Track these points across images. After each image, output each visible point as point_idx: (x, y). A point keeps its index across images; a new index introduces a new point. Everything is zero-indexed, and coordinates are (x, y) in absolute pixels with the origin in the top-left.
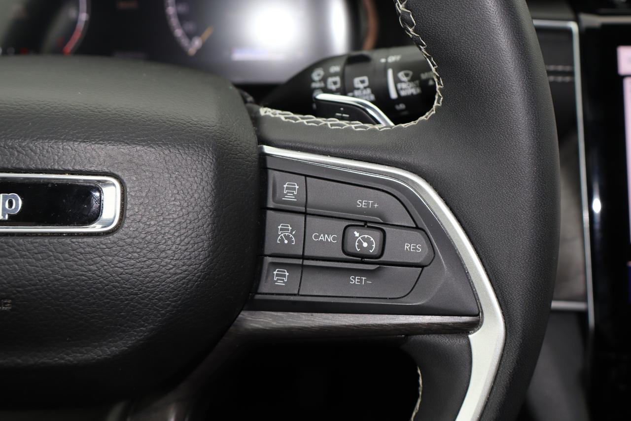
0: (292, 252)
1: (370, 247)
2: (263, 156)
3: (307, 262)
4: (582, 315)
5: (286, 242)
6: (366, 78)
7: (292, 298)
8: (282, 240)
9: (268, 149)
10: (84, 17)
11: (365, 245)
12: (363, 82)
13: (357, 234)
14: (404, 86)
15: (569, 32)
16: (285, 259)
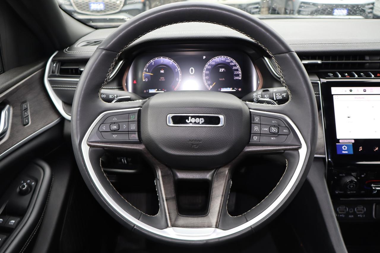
0: (258, 133)
1: (276, 131)
2: (250, 112)
3: (261, 135)
4: (324, 158)
5: (256, 130)
6: (268, 95)
7: (258, 143)
8: (255, 130)
9: (251, 110)
10: (180, 80)
11: (275, 130)
12: (267, 96)
13: (273, 128)
14: (278, 97)
15: (318, 83)
16: (256, 134)
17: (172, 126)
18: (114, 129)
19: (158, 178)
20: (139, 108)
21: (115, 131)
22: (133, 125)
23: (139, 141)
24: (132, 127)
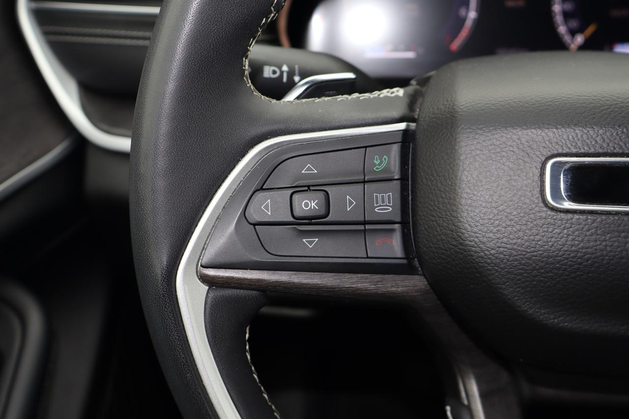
10: (472, 15)
17: (568, 211)
18: (307, 214)
19: (466, 402)
20: (402, 126)
21: (310, 220)
22: (383, 197)
23: (405, 261)
24: (380, 203)
